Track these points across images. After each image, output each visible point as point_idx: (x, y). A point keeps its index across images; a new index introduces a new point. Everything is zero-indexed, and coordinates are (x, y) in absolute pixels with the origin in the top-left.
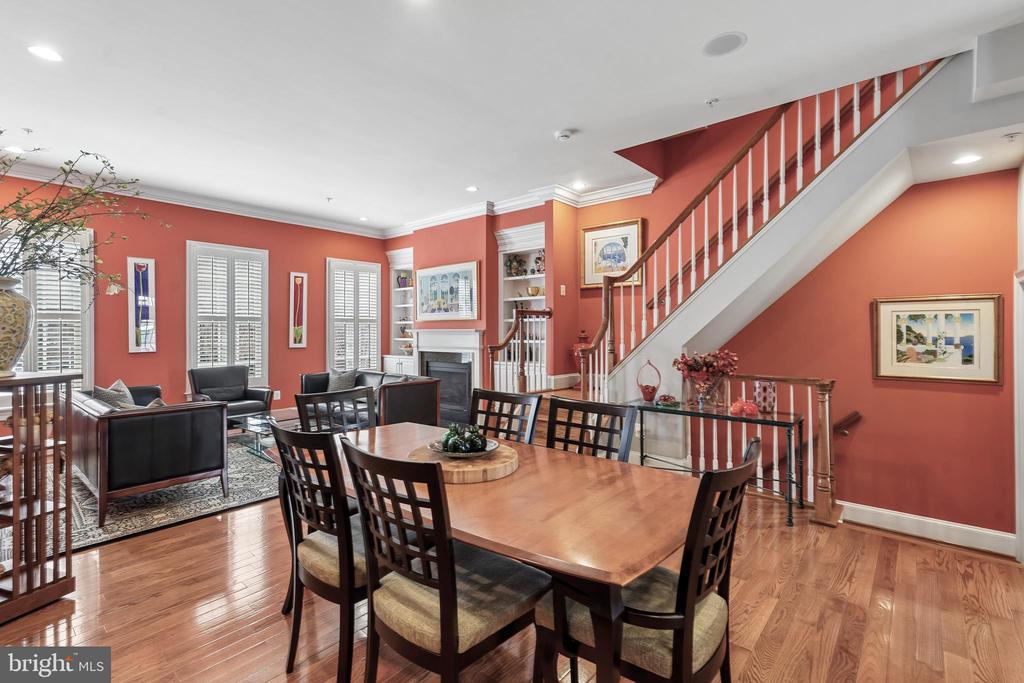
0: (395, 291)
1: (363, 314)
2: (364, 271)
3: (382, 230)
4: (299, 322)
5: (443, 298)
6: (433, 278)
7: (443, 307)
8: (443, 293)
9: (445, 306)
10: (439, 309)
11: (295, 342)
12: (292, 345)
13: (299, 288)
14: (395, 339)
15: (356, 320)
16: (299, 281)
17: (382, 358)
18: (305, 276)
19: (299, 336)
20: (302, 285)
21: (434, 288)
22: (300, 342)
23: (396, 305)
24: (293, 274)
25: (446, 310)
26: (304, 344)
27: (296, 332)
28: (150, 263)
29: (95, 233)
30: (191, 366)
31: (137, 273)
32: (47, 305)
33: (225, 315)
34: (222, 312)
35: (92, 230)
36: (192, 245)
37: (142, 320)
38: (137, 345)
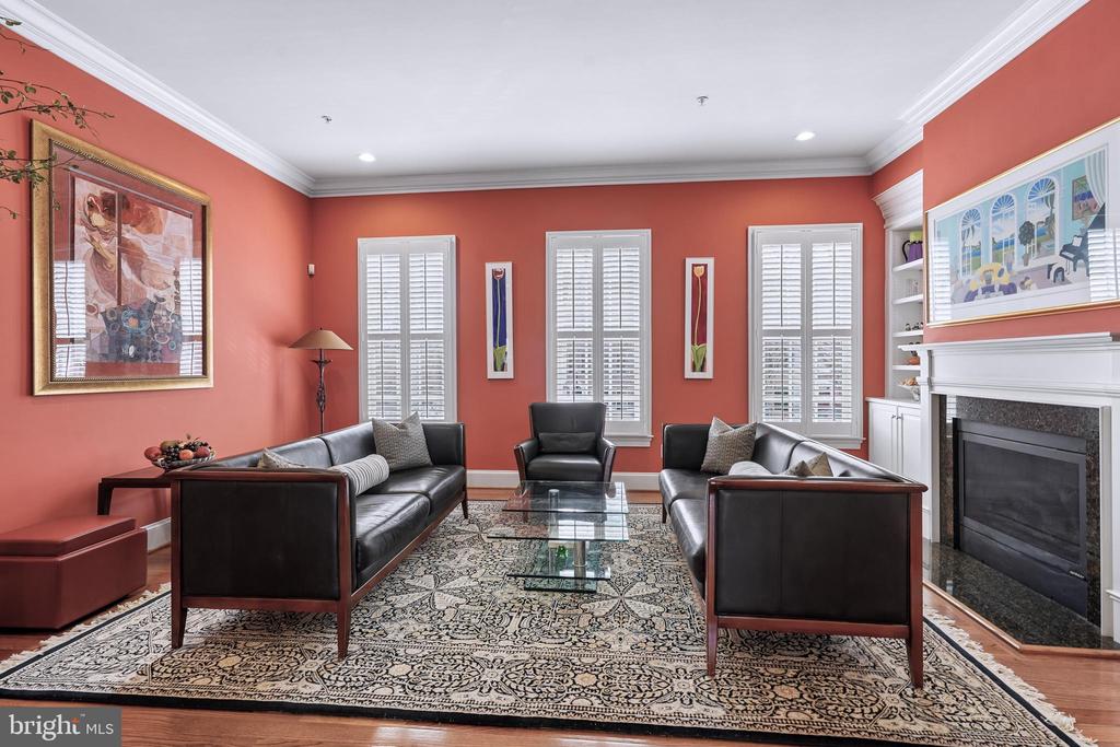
0: (896, 270)
1: (821, 320)
2: (824, 240)
3: (862, 155)
4: (700, 338)
5: (997, 259)
6: (973, 214)
7: (997, 281)
8: (997, 246)
9: (1005, 280)
10: (989, 290)
11: (694, 370)
12: (689, 374)
13: (700, 284)
14: (894, 367)
15: (807, 332)
16: (699, 272)
17: (866, 405)
18: (710, 262)
19: (700, 360)
20: (705, 276)
21: (972, 241)
22: (702, 369)
23: (898, 298)
24: (690, 262)
25: (1009, 289)
26: (708, 374)
27: (696, 354)
28: (507, 267)
29: (457, 239)
30: (550, 400)
31: (494, 281)
32: (416, 327)
33: (591, 330)
34: (587, 324)
35: (454, 237)
36: (552, 238)
37: (500, 339)
38: (496, 370)
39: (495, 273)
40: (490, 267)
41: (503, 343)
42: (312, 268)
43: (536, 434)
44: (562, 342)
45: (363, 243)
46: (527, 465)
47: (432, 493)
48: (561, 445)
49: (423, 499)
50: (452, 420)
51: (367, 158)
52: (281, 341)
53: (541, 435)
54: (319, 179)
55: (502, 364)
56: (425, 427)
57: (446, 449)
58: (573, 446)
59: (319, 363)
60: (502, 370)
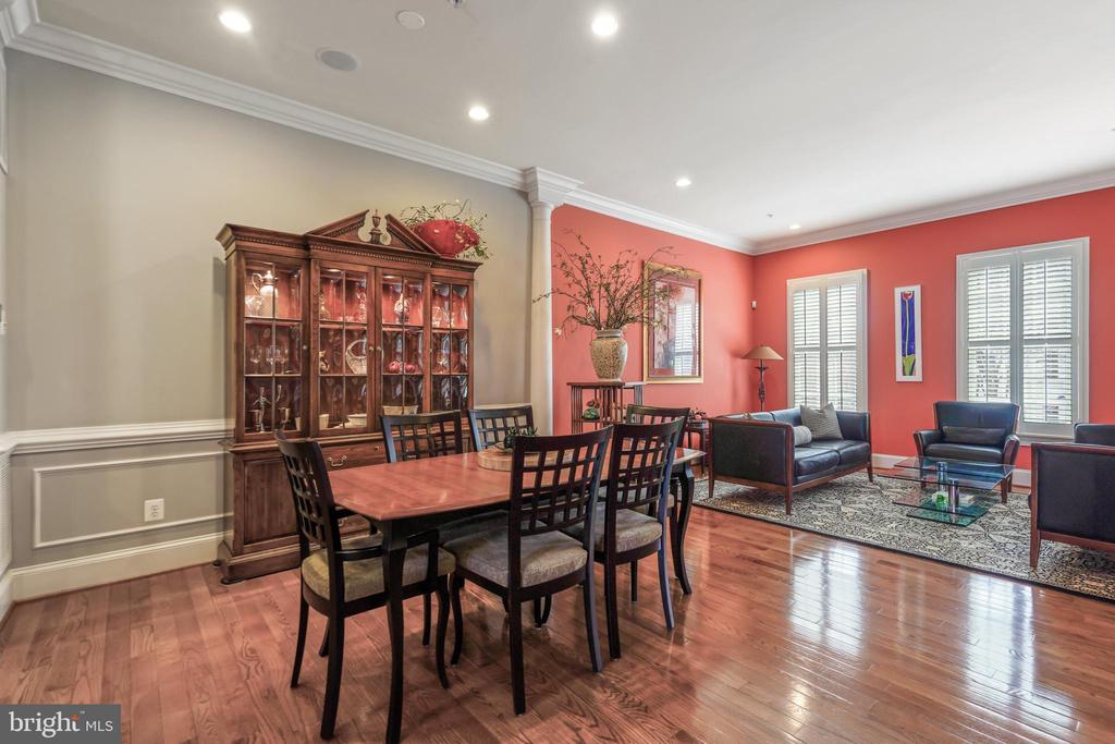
28: (916, 289)
29: (869, 272)
30: (960, 399)
31: (903, 302)
32: (833, 340)
33: (1009, 338)
34: (1005, 334)
35: (865, 271)
36: (963, 260)
37: (909, 350)
38: (904, 374)
39: (904, 295)
40: (898, 292)
41: (911, 351)
42: (754, 303)
43: (940, 427)
44: (973, 350)
45: (792, 284)
46: (925, 448)
47: (841, 452)
48: (965, 437)
49: (834, 454)
50: (864, 410)
51: (795, 227)
52: (736, 355)
53: (945, 428)
54: (758, 244)
55: (908, 370)
56: (838, 414)
57: (854, 429)
58: (978, 438)
59: (761, 369)
60: (911, 374)
